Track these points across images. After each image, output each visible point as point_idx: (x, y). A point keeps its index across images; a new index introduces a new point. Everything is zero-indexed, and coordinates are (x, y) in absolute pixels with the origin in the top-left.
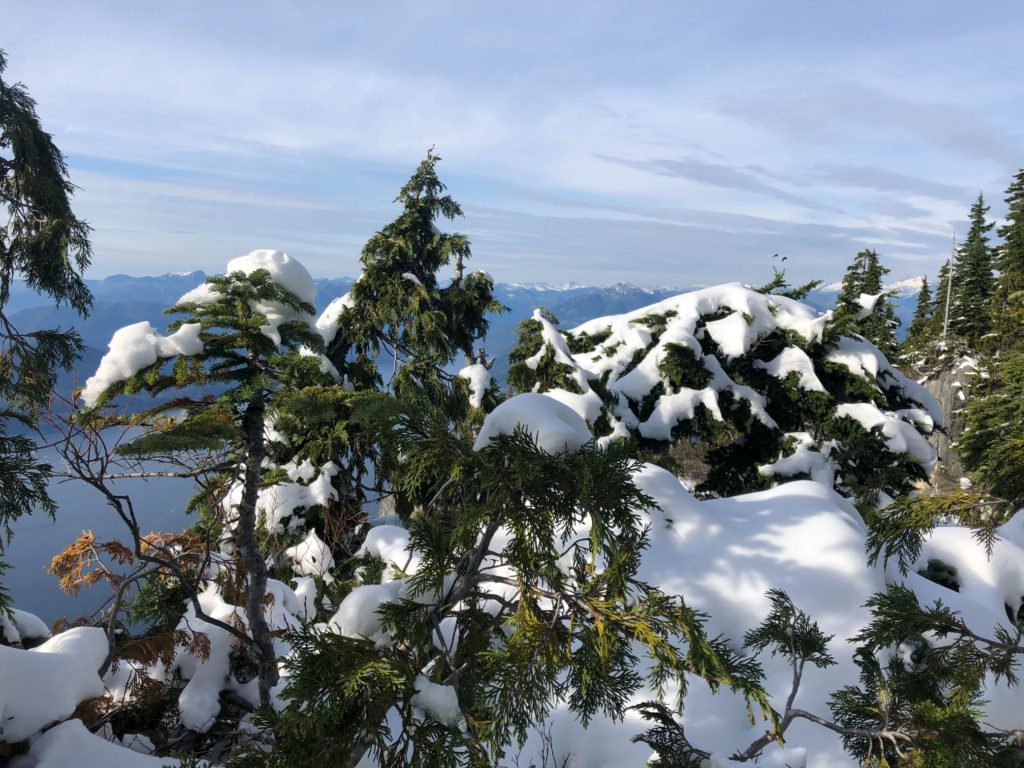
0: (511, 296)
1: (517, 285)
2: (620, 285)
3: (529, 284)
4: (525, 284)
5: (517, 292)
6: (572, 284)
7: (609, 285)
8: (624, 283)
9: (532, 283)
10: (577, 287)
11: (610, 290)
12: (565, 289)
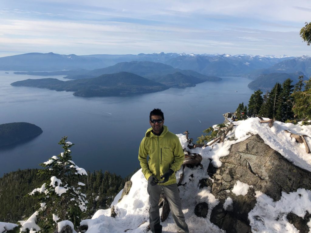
0: (261, 60)
1: (263, 56)
2: (304, 56)
3: (268, 56)
4: (266, 56)
5: (263, 58)
6: (284, 55)
7: (299, 56)
8: (305, 55)
9: (269, 55)
10: (286, 57)
11: (300, 58)
12: (281, 57)
